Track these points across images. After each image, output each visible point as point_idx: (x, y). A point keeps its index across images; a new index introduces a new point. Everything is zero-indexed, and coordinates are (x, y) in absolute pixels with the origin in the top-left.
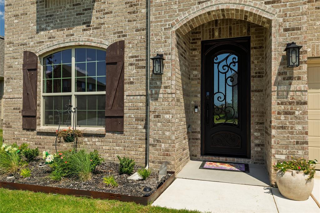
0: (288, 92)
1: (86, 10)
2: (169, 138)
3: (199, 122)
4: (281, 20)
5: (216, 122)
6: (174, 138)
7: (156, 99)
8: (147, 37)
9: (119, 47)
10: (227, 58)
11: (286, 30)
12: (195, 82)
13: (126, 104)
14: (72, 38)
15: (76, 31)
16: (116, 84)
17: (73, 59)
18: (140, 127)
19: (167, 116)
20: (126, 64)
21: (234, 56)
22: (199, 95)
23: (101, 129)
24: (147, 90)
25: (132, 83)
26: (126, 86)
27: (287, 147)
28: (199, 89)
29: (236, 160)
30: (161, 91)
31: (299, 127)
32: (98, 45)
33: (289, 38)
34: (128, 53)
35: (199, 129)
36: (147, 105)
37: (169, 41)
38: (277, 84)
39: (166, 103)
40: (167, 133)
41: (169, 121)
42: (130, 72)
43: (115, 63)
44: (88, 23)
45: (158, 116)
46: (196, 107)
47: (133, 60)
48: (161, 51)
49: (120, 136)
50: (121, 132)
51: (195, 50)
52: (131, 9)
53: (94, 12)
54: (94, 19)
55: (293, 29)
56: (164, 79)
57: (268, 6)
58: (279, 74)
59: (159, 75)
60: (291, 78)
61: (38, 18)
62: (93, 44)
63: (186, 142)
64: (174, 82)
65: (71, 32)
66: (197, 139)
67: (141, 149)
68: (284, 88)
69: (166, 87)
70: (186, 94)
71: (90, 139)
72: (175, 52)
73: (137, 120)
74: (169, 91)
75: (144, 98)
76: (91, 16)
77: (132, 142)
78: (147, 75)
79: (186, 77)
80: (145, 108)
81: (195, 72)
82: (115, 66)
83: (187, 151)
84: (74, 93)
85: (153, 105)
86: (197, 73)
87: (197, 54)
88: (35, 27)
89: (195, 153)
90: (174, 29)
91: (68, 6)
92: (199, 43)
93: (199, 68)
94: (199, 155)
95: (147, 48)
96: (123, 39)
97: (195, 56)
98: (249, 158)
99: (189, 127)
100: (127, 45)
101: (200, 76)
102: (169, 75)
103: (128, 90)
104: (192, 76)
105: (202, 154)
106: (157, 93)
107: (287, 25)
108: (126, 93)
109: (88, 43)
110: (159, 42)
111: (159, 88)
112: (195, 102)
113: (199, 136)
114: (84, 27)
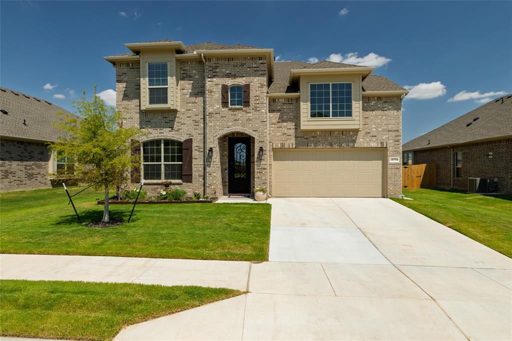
0: (260, 165)
1: (170, 121)
2: (215, 183)
3: (228, 177)
4: (258, 138)
5: (236, 177)
6: (217, 183)
7: (210, 167)
8: (204, 138)
9: (190, 141)
10: (240, 146)
11: (260, 142)
12: (226, 157)
13: (193, 169)
14: (162, 134)
15: (165, 131)
16: (188, 159)
17: (162, 145)
18: (201, 179)
19: (214, 174)
20: (193, 150)
21: (243, 145)
22: (227, 164)
23: (180, 181)
24: (204, 162)
25: (196, 159)
26: (193, 160)
27: (260, 185)
28: (227, 161)
29: (244, 194)
30: (212, 163)
31: (264, 178)
32: (178, 139)
33: (260, 145)
34: (194, 145)
35: (227, 181)
36: (205, 169)
37: (215, 142)
38: (257, 162)
39: (214, 169)
40: (214, 182)
41: (215, 176)
42: (195, 153)
43: (188, 149)
44: (172, 128)
45: (210, 174)
46: (226, 170)
47: (197, 148)
48: (212, 146)
49: (190, 184)
50: (191, 182)
51: (225, 141)
52: (195, 124)
53: (175, 123)
54: (175, 126)
55: (262, 142)
56: (213, 158)
57: (254, 132)
58: (257, 158)
59: (210, 157)
60: (261, 160)
61: (140, 121)
62: (175, 139)
63: (221, 186)
64: (217, 160)
65: (162, 131)
66: (226, 185)
67: (201, 190)
68: (259, 163)
69: (214, 162)
70: (222, 164)
71: (174, 186)
72: (218, 147)
73: (199, 176)
74: (215, 163)
75: (202, 166)
76: (174, 124)
77: (196, 187)
78: (204, 155)
79: (222, 156)
80: (203, 170)
81: (225, 153)
82: (187, 150)
83: (222, 190)
84: (163, 163)
85: (208, 169)
86: (226, 153)
87: (226, 143)
88: (139, 126)
89: (225, 192)
90: (217, 137)
91: (160, 118)
92: (227, 138)
93: (228, 150)
94: (227, 193)
95: (204, 143)
96: (192, 137)
97: (225, 144)
98: (250, 193)
99: (223, 179)
100: (193, 140)
101: (228, 154)
102: (215, 156)
103: (194, 162)
104: (224, 155)
105: (229, 193)
106: (210, 164)
107: (260, 140)
108: (193, 164)
109: (172, 138)
110: (210, 142)
111: (211, 162)
112: (226, 167)
113: (227, 184)
114: (170, 129)
